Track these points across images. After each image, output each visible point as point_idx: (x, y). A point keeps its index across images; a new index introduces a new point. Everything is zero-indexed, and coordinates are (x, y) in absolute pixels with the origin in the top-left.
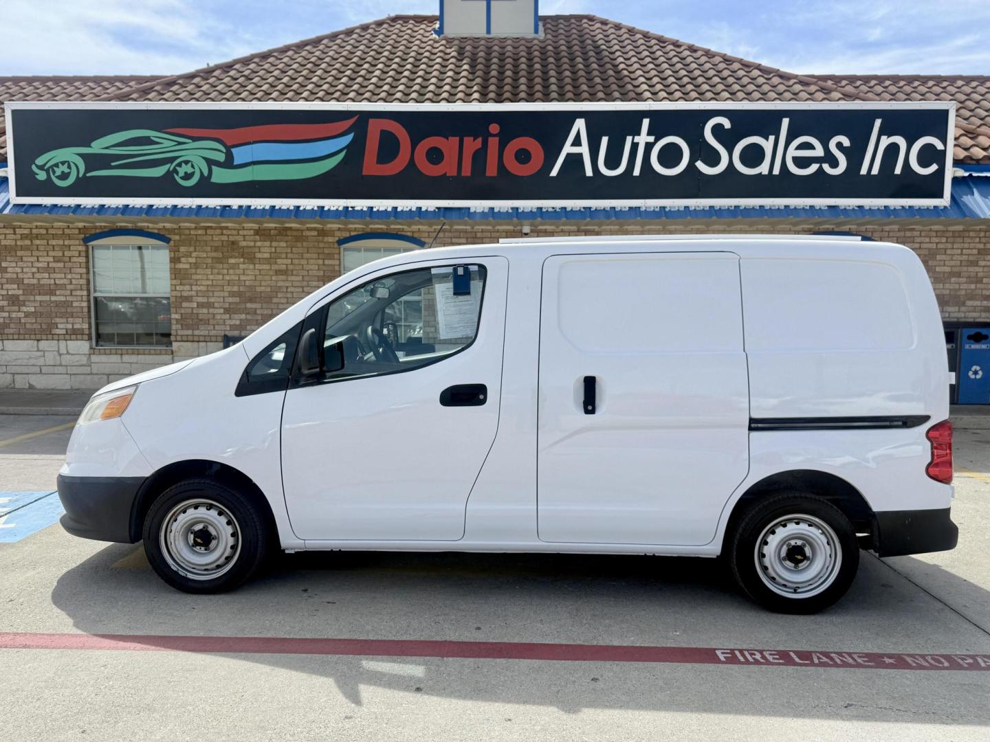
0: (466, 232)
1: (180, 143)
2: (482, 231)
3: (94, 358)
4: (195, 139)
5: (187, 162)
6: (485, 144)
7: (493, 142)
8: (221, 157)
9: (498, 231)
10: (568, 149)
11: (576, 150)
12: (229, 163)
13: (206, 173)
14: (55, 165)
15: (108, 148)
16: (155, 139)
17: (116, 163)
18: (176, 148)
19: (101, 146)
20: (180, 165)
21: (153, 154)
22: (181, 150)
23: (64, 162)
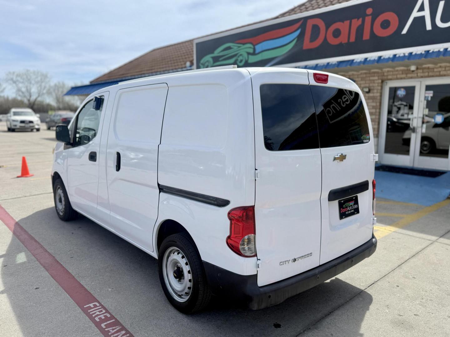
0: (378, 73)
1: (239, 47)
2: (388, 71)
4: (244, 44)
5: (241, 55)
6: (363, 22)
7: (368, 20)
8: (251, 51)
9: (397, 71)
10: (415, 14)
11: (421, 14)
12: (254, 54)
13: (247, 58)
14: (205, 63)
15: (219, 53)
16: (232, 47)
17: (221, 59)
18: (238, 49)
19: (217, 53)
20: (239, 57)
21: (231, 53)
22: (239, 50)
23: (208, 61)
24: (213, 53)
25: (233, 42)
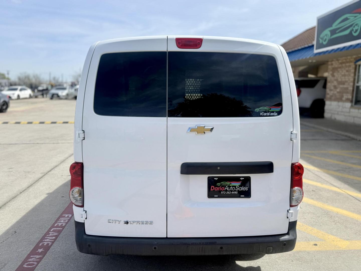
1: (355, 17)
3: (352, 110)
5: (356, 25)
14: (324, 37)
15: (336, 26)
16: (349, 18)
17: (337, 31)
18: (354, 19)
19: (334, 26)
20: (354, 27)
21: (348, 24)
22: (356, 20)
23: (326, 35)
24: (331, 26)
25: (350, 13)
